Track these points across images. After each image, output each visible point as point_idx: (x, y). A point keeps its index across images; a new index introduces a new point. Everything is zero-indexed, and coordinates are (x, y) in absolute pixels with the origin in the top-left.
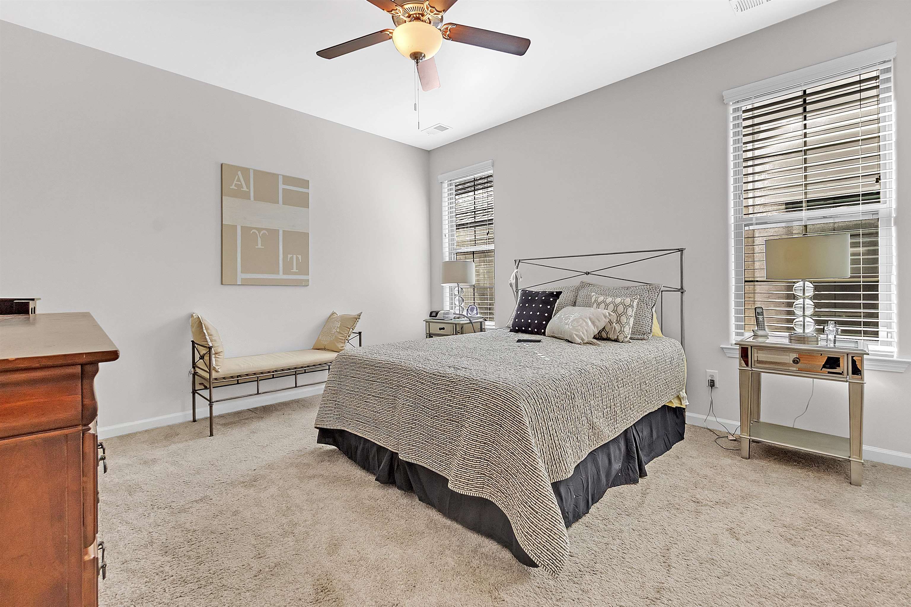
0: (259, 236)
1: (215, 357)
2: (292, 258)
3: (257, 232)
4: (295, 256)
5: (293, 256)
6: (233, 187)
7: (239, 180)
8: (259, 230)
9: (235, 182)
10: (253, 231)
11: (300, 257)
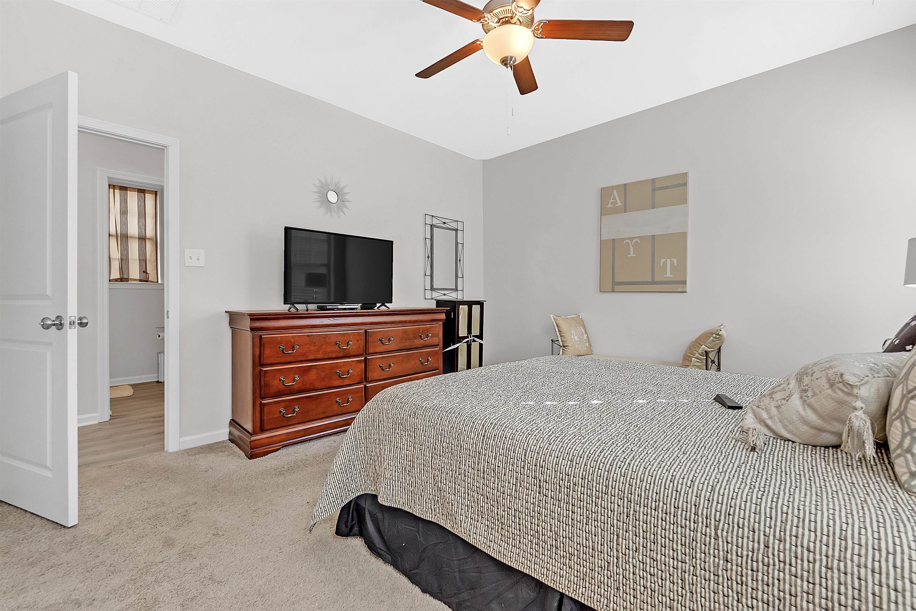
0: (631, 245)
1: (563, 349)
2: (665, 263)
3: (629, 242)
4: (668, 260)
5: (666, 260)
6: (610, 206)
7: (614, 198)
8: (631, 239)
9: (611, 201)
10: (626, 241)
11: (675, 260)
